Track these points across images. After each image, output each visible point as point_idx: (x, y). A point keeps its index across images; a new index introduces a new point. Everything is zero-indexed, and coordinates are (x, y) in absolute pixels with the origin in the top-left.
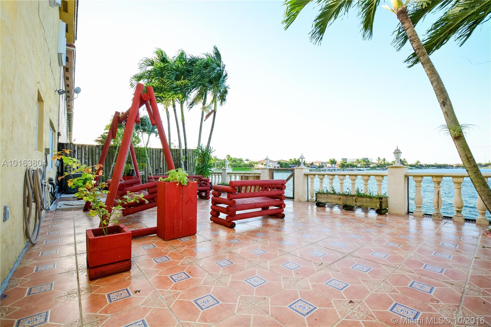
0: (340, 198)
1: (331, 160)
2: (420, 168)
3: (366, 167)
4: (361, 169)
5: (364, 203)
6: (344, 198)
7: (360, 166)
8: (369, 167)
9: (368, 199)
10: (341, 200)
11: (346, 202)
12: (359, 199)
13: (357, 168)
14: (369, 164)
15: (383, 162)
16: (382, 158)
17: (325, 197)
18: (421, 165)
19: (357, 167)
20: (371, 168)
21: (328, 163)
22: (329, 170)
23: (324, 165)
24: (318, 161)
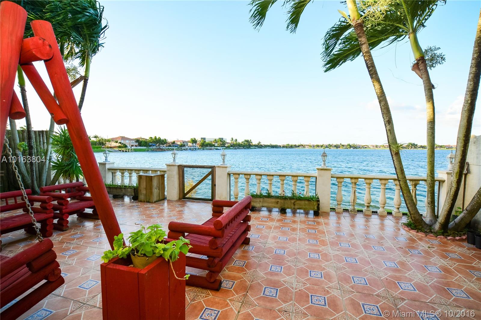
0: (278, 201)
1: (192, 139)
2: (261, 148)
3: (222, 147)
4: (218, 148)
5: (302, 206)
6: (282, 201)
7: (217, 145)
8: (224, 146)
9: (307, 202)
10: (279, 204)
11: (284, 205)
12: (298, 202)
13: (215, 148)
14: (225, 144)
15: (235, 142)
16: (234, 139)
17: (260, 201)
18: (261, 145)
19: (215, 146)
20: (226, 147)
21: (189, 142)
22: (190, 149)
23: (185, 144)
24: (179, 140)
